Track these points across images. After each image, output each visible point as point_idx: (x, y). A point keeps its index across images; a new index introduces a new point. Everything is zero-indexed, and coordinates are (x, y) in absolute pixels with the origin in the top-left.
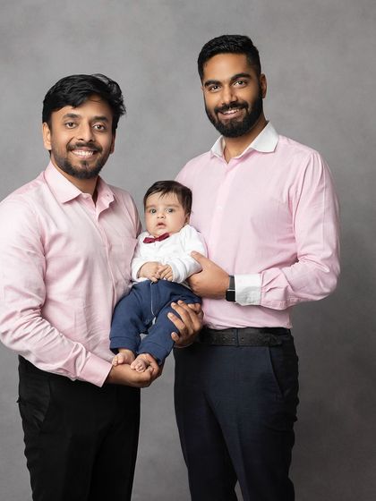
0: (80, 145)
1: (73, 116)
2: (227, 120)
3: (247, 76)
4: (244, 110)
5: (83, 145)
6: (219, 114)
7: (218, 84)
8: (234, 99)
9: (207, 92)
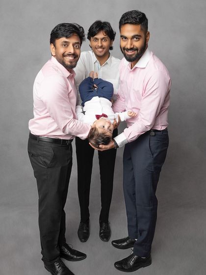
0: (69, 55)
1: (66, 42)
2: (128, 55)
3: (140, 36)
4: (136, 52)
5: (70, 55)
6: (125, 51)
7: (126, 38)
8: (132, 47)
9: (121, 40)
